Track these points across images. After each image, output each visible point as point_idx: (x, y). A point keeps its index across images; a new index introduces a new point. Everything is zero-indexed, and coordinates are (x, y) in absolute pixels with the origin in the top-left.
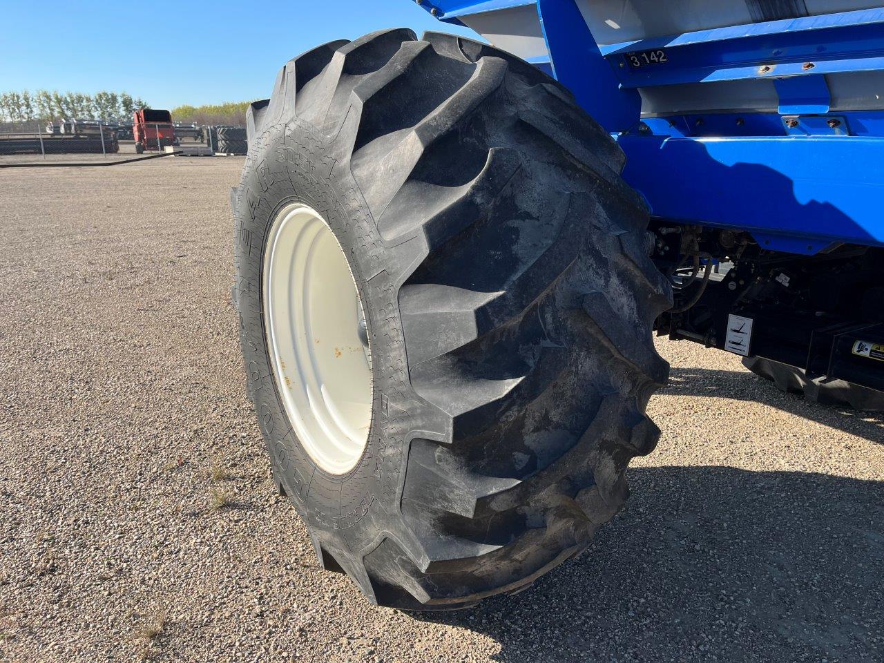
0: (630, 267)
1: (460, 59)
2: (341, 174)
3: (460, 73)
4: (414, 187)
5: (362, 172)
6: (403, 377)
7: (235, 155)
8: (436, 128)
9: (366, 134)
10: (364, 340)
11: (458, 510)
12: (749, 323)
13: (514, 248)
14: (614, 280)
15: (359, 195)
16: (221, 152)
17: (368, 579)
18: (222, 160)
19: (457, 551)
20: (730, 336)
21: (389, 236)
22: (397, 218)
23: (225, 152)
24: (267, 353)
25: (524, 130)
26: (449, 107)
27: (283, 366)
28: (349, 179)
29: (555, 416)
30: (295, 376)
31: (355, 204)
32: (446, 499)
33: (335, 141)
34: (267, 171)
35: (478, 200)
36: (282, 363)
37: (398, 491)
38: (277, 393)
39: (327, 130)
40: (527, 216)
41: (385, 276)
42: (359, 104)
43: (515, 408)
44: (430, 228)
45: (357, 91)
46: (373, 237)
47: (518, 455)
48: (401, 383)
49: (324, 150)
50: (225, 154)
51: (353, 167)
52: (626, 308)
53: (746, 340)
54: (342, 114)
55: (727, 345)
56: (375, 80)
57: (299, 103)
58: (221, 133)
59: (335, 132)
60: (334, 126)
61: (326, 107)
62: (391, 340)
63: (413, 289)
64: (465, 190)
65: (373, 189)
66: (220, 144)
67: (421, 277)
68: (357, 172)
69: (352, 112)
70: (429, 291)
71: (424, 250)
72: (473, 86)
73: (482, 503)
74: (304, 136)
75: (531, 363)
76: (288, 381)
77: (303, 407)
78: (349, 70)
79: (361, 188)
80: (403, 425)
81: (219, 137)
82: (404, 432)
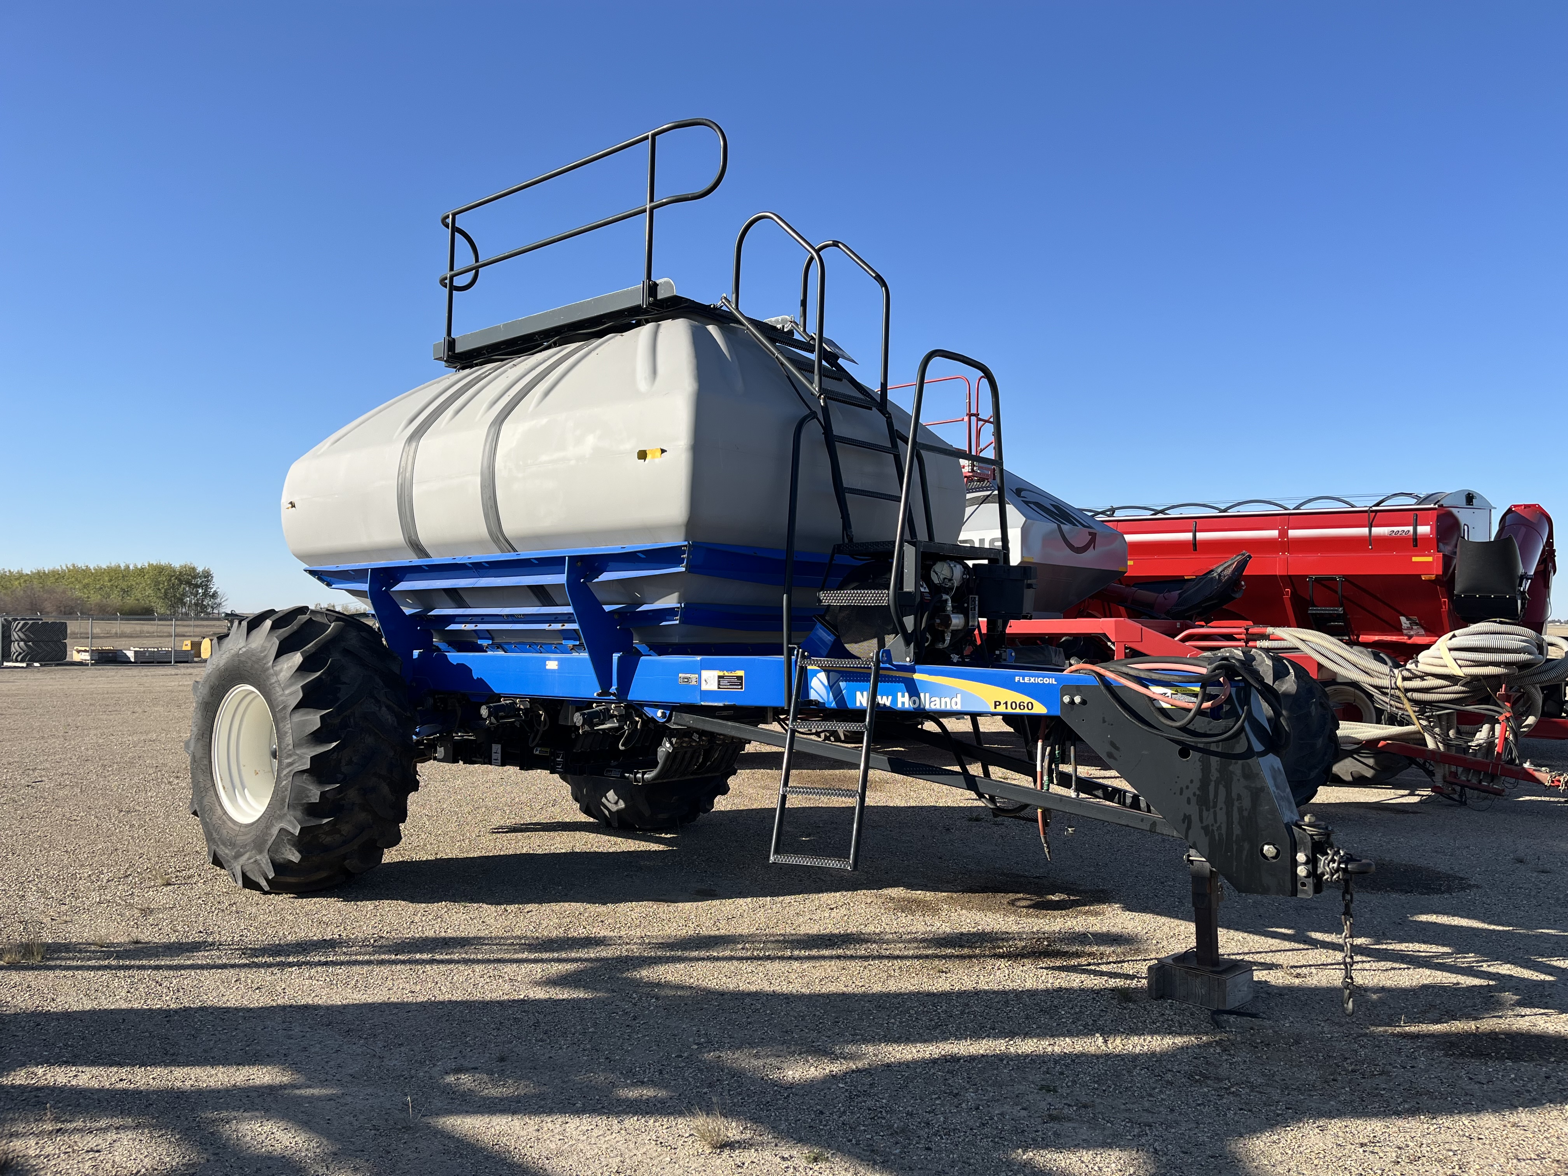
0: (391, 704)
1: (325, 622)
2: (268, 669)
3: (324, 627)
4: (298, 674)
5: (277, 668)
6: (291, 747)
7: (41, 665)
8: (308, 652)
9: (280, 653)
10: (274, 755)
11: (313, 801)
12: (499, 746)
13: (338, 695)
14: (384, 709)
15: (275, 677)
16: (17, 661)
17: (270, 864)
18: (17, 674)
19: (313, 822)
20: (494, 756)
21: (287, 692)
22: (291, 685)
23: (22, 661)
24: (211, 773)
25: (347, 652)
26: (315, 644)
27: (221, 780)
28: (271, 671)
29: (355, 759)
30: (228, 785)
31: (273, 681)
32: (308, 797)
33: (265, 656)
34: (226, 670)
35: (324, 677)
36: (221, 777)
37: (287, 801)
38: (217, 795)
39: (262, 652)
40: (345, 683)
41: (285, 708)
42: (278, 642)
43: (336, 753)
44: (303, 687)
45: (277, 637)
46: (281, 693)
47: (339, 775)
48: (290, 750)
49: (260, 660)
50: (24, 665)
51: (273, 666)
52: (390, 720)
53: (499, 756)
54: (269, 645)
55: (493, 761)
56: (285, 631)
57: (249, 639)
58: (20, 630)
59: (266, 653)
60: (265, 650)
61: (262, 642)
62: (287, 733)
63: (296, 711)
64: (319, 673)
65: (282, 674)
66: (15, 648)
67: (299, 706)
68: (275, 668)
69: (274, 645)
70: (302, 711)
71: (301, 695)
72: (327, 635)
73: (323, 794)
74: (250, 654)
75: (343, 736)
76: (224, 788)
77: (234, 800)
78: (274, 627)
79: (276, 674)
80: (290, 769)
81: (15, 636)
82: (291, 771)
